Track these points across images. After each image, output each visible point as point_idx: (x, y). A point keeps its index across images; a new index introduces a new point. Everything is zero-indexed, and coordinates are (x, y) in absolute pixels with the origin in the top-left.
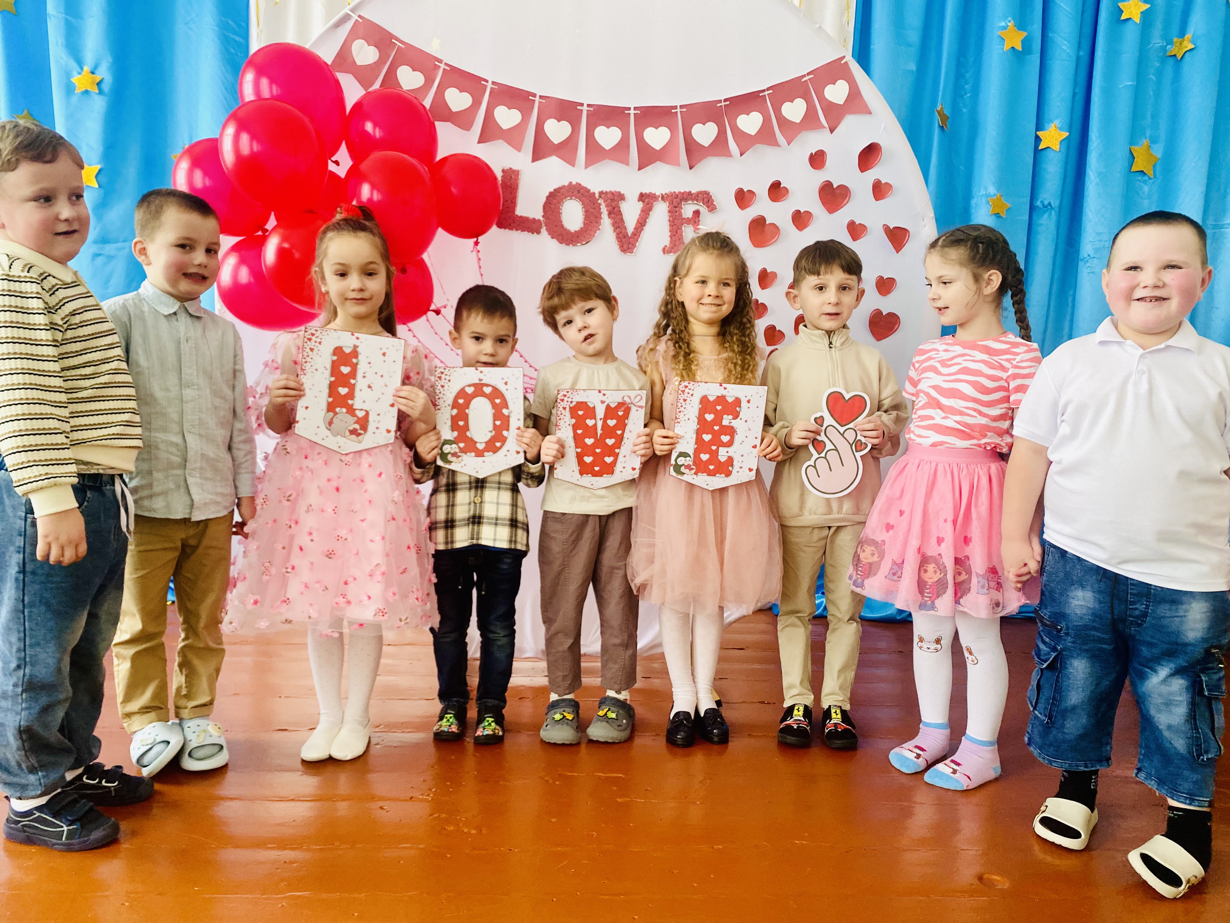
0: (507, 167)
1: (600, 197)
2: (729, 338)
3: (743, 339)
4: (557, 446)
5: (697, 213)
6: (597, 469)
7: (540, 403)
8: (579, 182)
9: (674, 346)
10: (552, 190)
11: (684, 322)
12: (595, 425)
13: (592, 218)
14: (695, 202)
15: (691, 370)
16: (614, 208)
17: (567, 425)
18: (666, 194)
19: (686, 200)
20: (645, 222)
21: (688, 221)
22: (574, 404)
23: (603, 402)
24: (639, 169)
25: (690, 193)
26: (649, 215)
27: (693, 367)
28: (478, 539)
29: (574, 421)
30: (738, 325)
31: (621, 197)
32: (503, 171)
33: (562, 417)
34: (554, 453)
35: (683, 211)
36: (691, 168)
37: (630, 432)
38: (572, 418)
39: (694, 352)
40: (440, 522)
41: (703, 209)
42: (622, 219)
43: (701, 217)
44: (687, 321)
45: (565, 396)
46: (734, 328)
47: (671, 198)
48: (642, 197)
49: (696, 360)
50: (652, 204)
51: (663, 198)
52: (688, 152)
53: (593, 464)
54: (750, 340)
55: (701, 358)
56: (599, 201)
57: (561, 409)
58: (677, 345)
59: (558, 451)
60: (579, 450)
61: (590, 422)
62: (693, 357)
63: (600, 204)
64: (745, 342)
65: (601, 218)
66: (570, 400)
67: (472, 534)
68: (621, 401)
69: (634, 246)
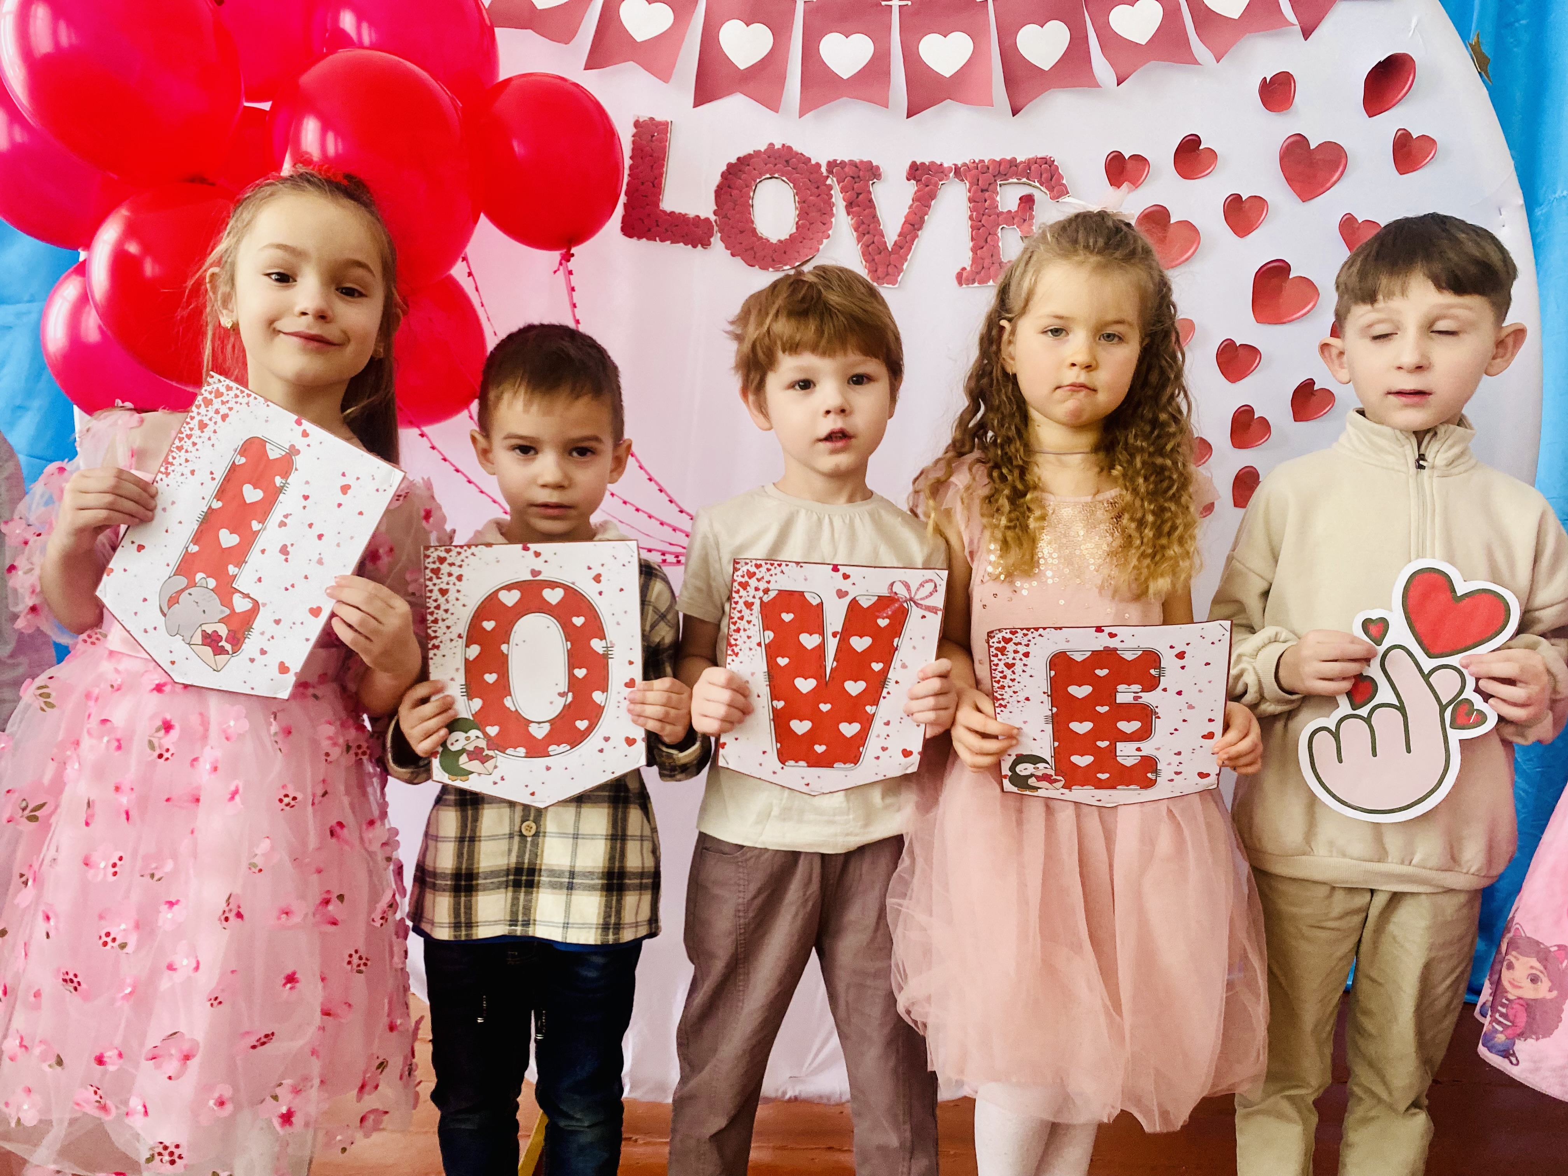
0: (644, 116)
1: (830, 171)
2: (1123, 456)
3: (1159, 461)
4: (726, 695)
5: (1027, 201)
6: (820, 749)
7: (699, 590)
8: (788, 144)
9: (990, 476)
10: (733, 160)
11: (1017, 419)
12: (821, 648)
13: (814, 214)
14: (1024, 180)
15: (1025, 528)
16: (858, 194)
17: (754, 645)
18: (965, 164)
19: (1005, 176)
20: (922, 221)
21: (1010, 218)
22: (772, 594)
23: (841, 594)
24: (909, 116)
25: (1013, 163)
26: (929, 207)
27: (1032, 524)
28: (527, 923)
29: (770, 635)
30: (1148, 428)
31: (871, 172)
32: (637, 124)
33: (742, 624)
34: (721, 710)
35: (998, 198)
36: (1015, 112)
37: (904, 666)
38: (766, 628)
39: (1035, 487)
40: (443, 876)
41: (1041, 196)
42: (874, 216)
43: (1036, 211)
44: (1025, 418)
45: (751, 575)
46: (1136, 436)
47: (974, 172)
48: (916, 171)
49: (1043, 507)
50: (936, 185)
51: (959, 172)
52: (1010, 81)
53: (811, 737)
54: (1175, 463)
55: (1051, 501)
56: (829, 182)
57: (741, 606)
58: (995, 474)
59: (731, 705)
60: (780, 704)
61: (809, 641)
62: (1033, 500)
63: (830, 188)
64: (1163, 468)
65: (832, 215)
66: (762, 585)
67: (514, 913)
68: (885, 592)
69: (899, 270)
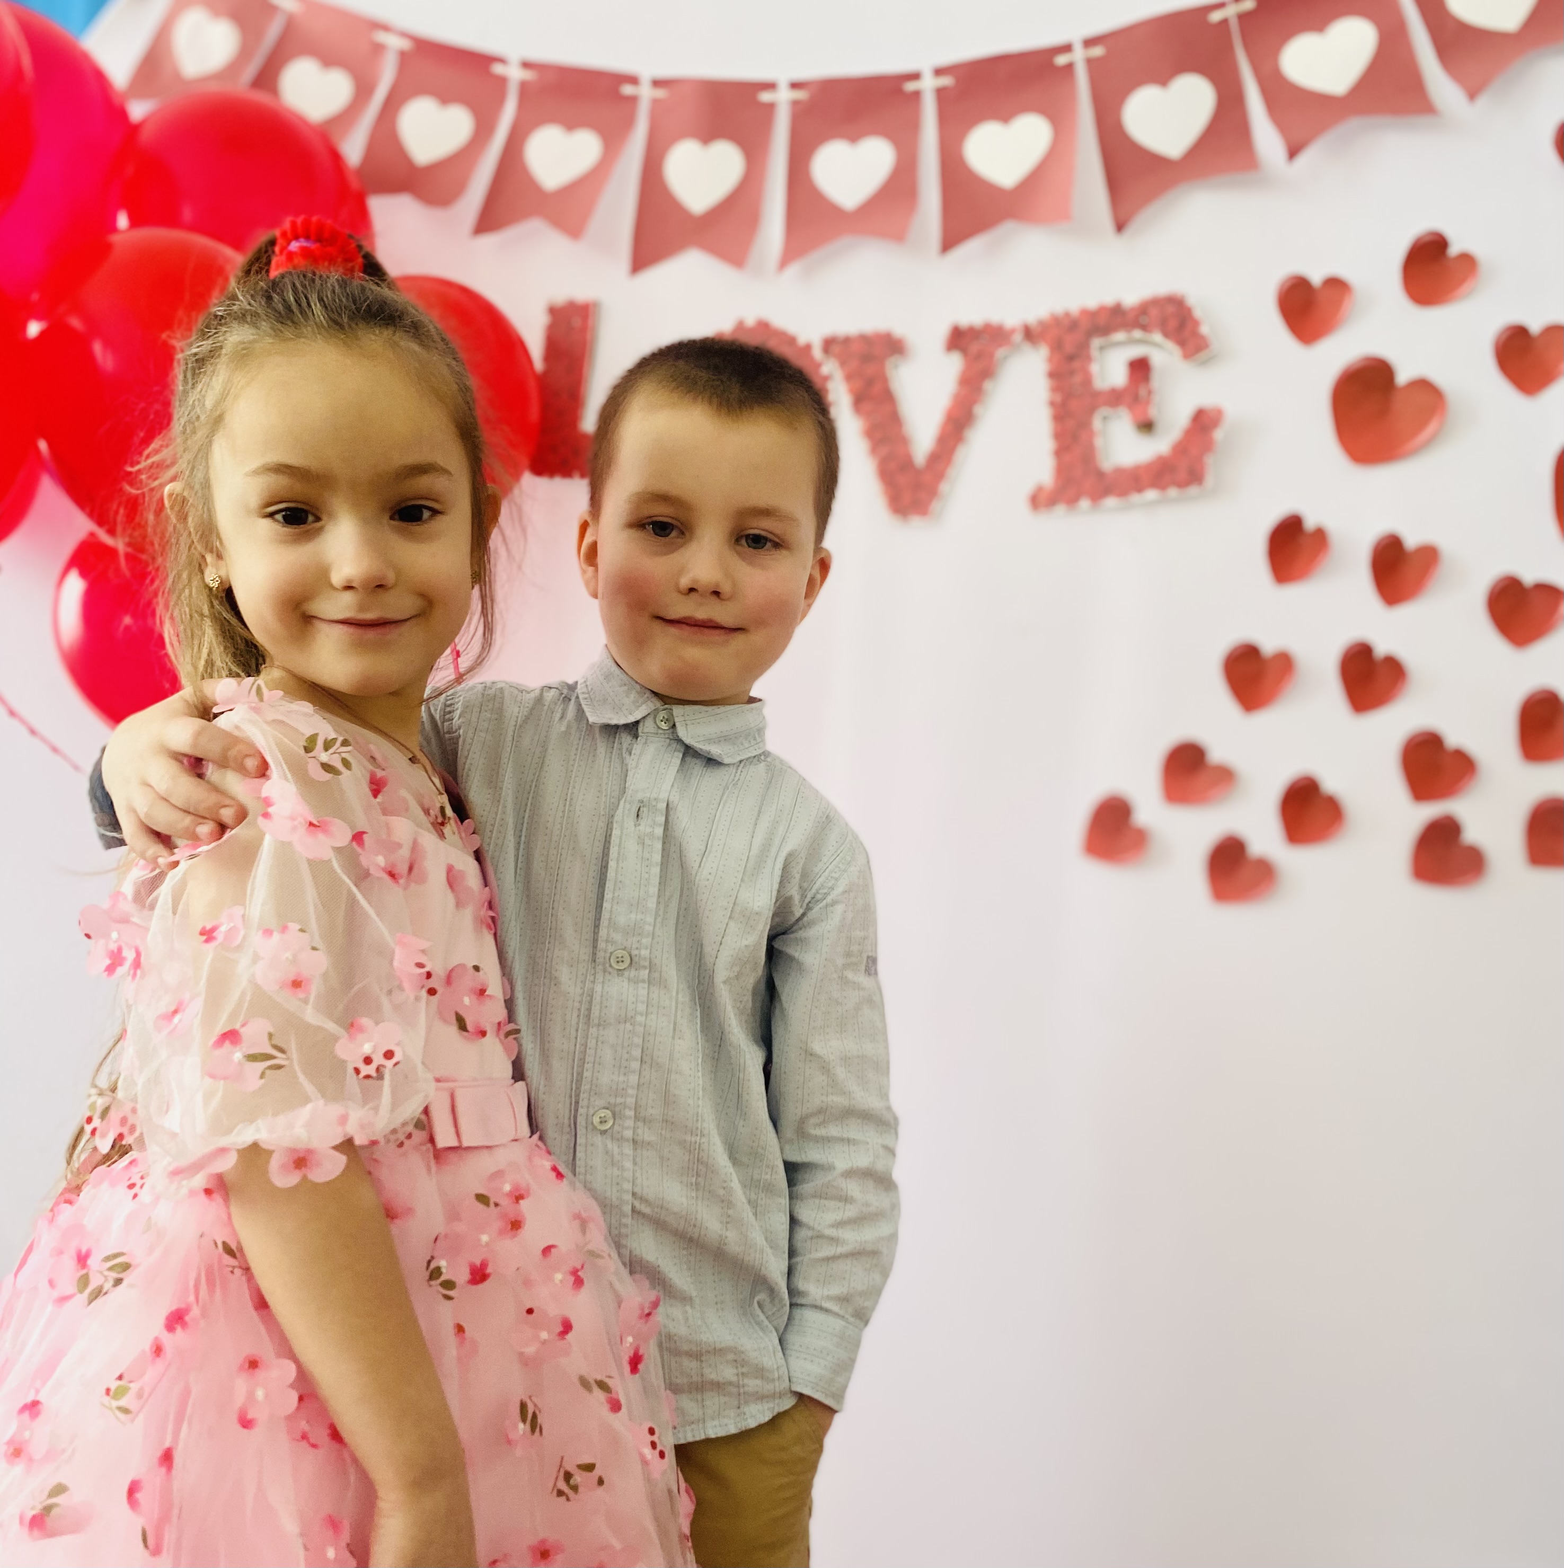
0: (559, 299)
1: (827, 352)
5: (1140, 368)
14: (1136, 334)
16: (871, 383)
18: (1039, 321)
19: (1105, 330)
20: (972, 414)
21: (1115, 398)
24: (944, 249)
25: (1118, 309)
26: (983, 392)
31: (891, 347)
32: (552, 310)
35: (1094, 368)
36: (1120, 227)
41: (1162, 353)
42: (895, 416)
43: (1156, 381)
47: (1056, 331)
48: (961, 339)
50: (991, 356)
51: (1030, 334)
56: (825, 368)
63: (827, 377)
69: (935, 494)
